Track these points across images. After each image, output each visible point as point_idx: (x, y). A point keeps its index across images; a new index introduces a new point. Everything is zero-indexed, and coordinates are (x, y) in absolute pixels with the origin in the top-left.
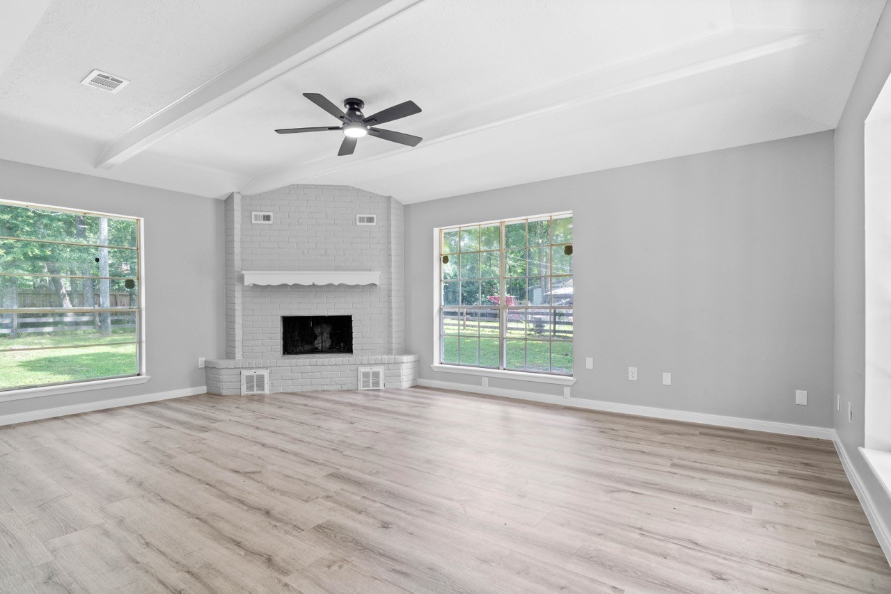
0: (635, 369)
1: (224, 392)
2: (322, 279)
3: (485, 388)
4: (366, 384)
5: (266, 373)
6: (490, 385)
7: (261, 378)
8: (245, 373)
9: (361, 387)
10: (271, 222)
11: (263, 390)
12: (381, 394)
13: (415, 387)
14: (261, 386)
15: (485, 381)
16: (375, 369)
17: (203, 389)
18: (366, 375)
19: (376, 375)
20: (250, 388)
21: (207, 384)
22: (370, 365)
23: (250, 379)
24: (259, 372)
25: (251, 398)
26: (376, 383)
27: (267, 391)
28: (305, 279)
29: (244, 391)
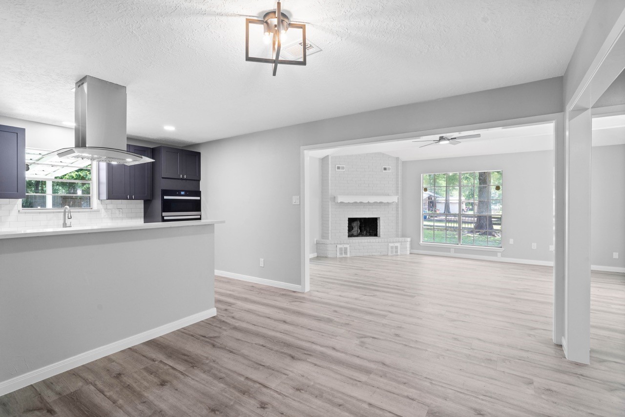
0: (535, 244)
1: (329, 256)
2: (372, 199)
3: (452, 254)
4: (392, 252)
5: (348, 246)
6: (455, 252)
7: (346, 249)
8: (339, 246)
9: (390, 254)
10: (344, 170)
11: (347, 255)
12: (399, 256)
13: (411, 254)
14: (346, 253)
15: (452, 250)
16: (396, 244)
17: (315, 255)
18: (392, 247)
19: (397, 247)
20: (341, 254)
21: (317, 252)
22: (393, 242)
23: (341, 249)
24: (346, 246)
25: (341, 259)
26: (397, 252)
27: (348, 255)
28: (365, 200)
29: (338, 255)
